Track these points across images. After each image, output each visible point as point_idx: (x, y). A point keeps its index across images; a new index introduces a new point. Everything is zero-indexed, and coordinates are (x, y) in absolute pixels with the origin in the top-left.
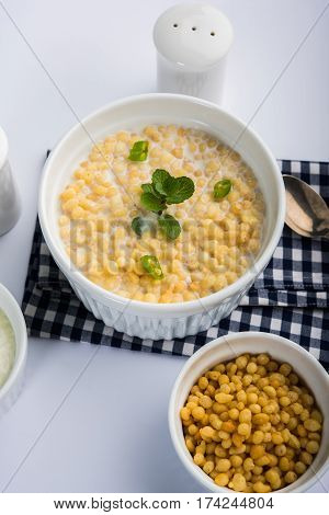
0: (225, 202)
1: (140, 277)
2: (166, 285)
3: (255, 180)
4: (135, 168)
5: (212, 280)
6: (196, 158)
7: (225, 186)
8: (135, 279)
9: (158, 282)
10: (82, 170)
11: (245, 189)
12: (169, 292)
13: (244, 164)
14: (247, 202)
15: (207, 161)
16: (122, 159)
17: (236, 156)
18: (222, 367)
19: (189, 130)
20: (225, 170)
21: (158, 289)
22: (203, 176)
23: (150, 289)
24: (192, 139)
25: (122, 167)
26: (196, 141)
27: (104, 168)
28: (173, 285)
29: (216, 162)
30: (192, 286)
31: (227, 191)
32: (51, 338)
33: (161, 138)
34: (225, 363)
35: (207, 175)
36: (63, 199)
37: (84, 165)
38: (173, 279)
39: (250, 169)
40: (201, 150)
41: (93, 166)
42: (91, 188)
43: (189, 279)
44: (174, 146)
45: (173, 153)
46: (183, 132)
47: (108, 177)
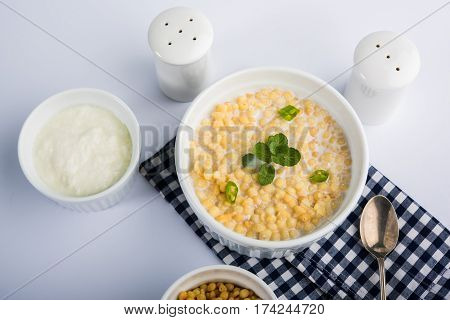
0: (315, 186)
1: (221, 193)
2: (232, 210)
3: (347, 186)
4: (278, 121)
5: (261, 228)
6: (323, 144)
7: (323, 176)
8: (216, 192)
9: (228, 204)
10: (244, 99)
11: (335, 187)
12: (230, 216)
13: (349, 171)
14: (329, 197)
15: (328, 150)
16: (275, 109)
17: (349, 162)
18: (232, 287)
19: (334, 122)
20: (333, 166)
21: (225, 209)
22: (316, 159)
23: (220, 205)
24: (332, 129)
26: (333, 133)
27: (259, 107)
28: (235, 213)
29: (333, 156)
30: (247, 223)
31: (322, 180)
32: (155, 187)
33: (311, 114)
34: (236, 286)
35: (320, 160)
36: (217, 108)
37: (248, 96)
38: (239, 209)
39: (350, 177)
40: (330, 141)
41: (253, 100)
42: (241, 114)
43: (249, 217)
44: (315, 125)
46: (329, 120)
47: (256, 115)
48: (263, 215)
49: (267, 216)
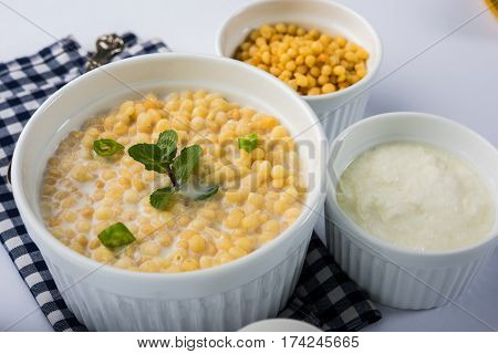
4: (139, 235)
6: (80, 195)
11: (93, 131)
13: (58, 152)
15: (77, 184)
16: (136, 254)
17: (52, 163)
20: (79, 162)
25: (149, 246)
33: (78, 236)
40: (67, 195)
44: (81, 219)
45: (89, 215)
46: (53, 223)
48: (209, 117)
49: (204, 116)
